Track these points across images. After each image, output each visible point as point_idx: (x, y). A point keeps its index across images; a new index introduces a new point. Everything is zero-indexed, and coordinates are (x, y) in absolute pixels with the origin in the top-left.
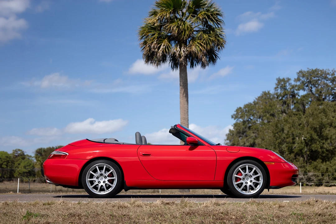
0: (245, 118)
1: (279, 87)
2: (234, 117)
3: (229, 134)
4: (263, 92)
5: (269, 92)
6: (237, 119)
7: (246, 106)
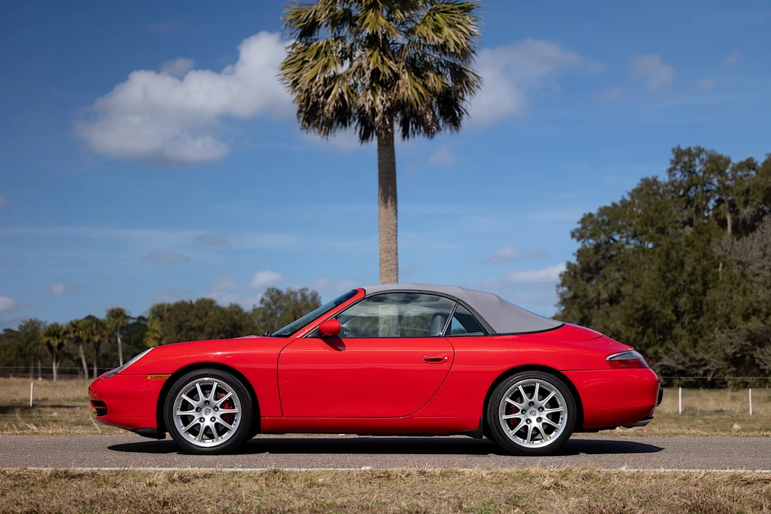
0: (599, 237)
1: (678, 167)
2: (577, 234)
3: (566, 273)
4: (642, 180)
5: (655, 180)
6: (582, 241)
7: (603, 211)
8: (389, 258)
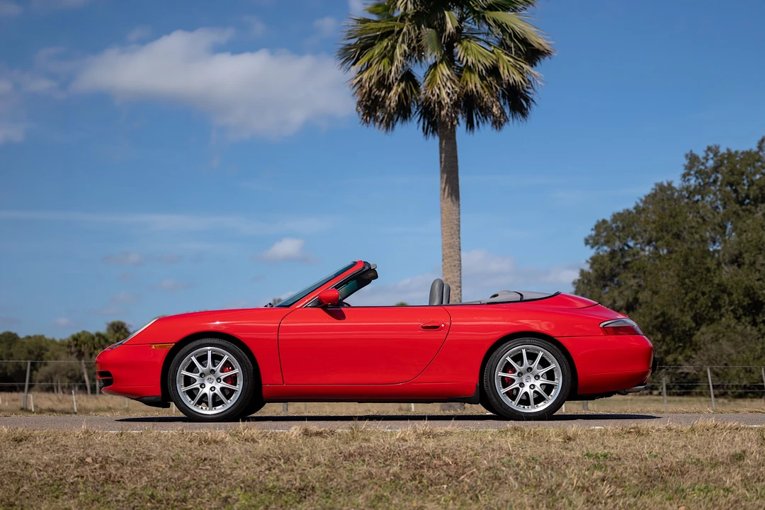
0: (614, 244)
1: (692, 172)
2: (591, 241)
3: (579, 280)
4: (656, 185)
5: (669, 184)
6: (596, 247)
7: (617, 217)
8: (453, 254)
